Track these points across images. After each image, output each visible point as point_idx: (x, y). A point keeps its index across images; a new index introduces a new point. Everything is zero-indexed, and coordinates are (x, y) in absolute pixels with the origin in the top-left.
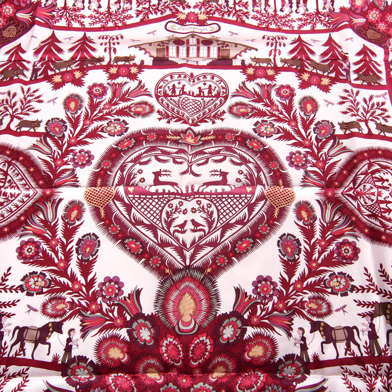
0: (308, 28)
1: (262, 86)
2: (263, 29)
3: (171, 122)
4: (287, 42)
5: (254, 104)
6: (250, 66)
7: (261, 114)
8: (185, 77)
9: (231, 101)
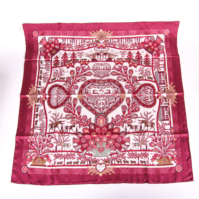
0: (132, 48)
1: (119, 66)
2: (120, 49)
3: (97, 77)
4: (126, 53)
5: (117, 72)
6: (117, 61)
7: (119, 74)
8: (100, 65)
9: (111, 71)
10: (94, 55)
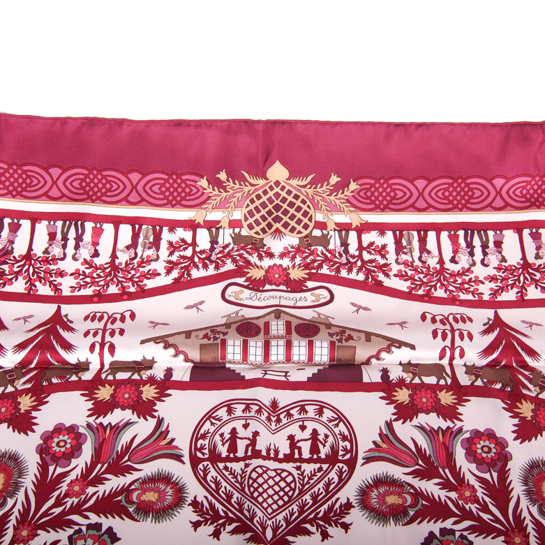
0: (511, 295)
1: (430, 433)
2: (420, 299)
3: (224, 535)
5: (416, 483)
6: (401, 383)
8: (259, 411)
9: (364, 473)
10: (214, 336)
